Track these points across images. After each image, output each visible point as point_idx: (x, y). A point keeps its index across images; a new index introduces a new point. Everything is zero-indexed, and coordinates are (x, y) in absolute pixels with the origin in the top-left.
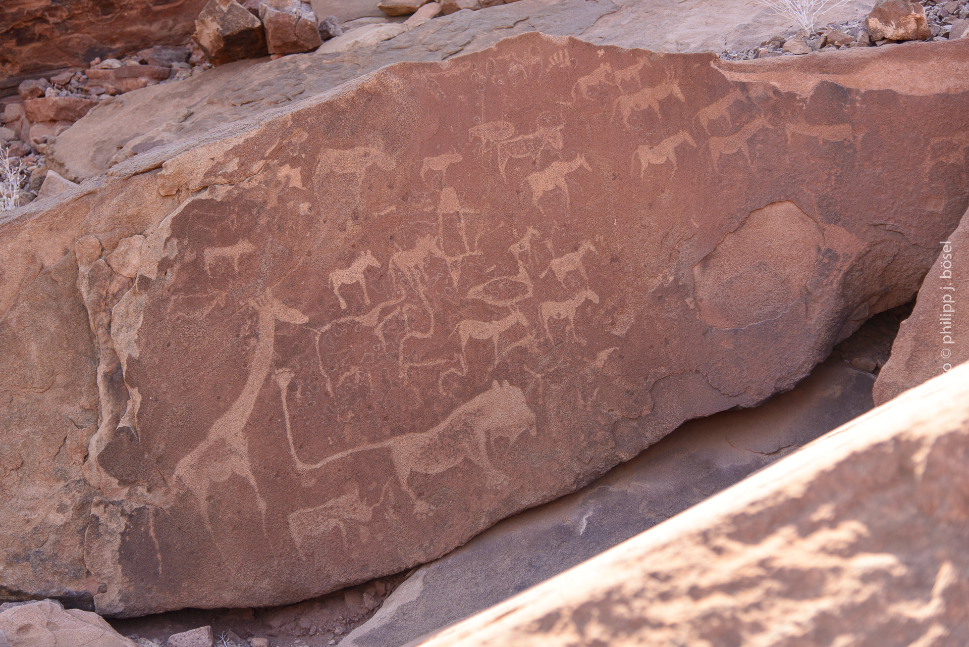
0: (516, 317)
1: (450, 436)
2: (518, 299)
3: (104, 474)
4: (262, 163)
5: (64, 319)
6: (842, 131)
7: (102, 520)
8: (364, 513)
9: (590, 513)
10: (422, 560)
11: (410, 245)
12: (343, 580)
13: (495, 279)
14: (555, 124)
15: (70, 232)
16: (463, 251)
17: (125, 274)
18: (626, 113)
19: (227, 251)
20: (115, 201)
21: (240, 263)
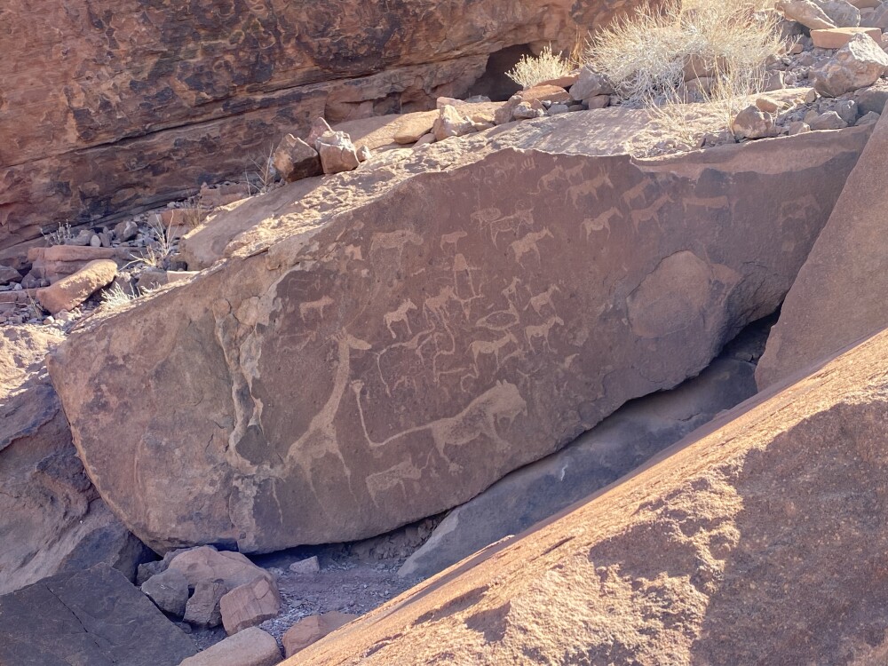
0: (509, 337)
1: (470, 419)
2: (510, 325)
3: (240, 458)
4: (334, 244)
5: (208, 356)
6: (721, 201)
7: (240, 489)
8: (416, 473)
9: (567, 466)
10: (457, 503)
11: (436, 293)
12: (404, 520)
13: (493, 313)
14: (529, 208)
15: (208, 298)
16: (471, 295)
17: (247, 323)
18: (575, 198)
19: (315, 304)
20: (237, 275)
21: (324, 312)
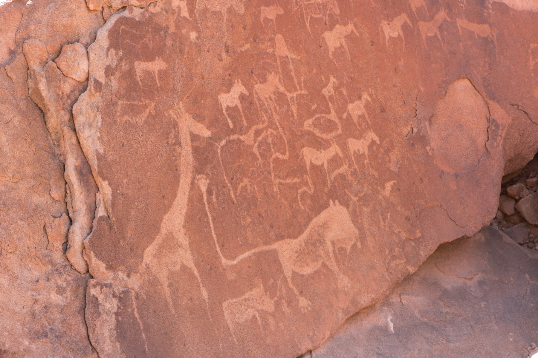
0: (334, 149)
1: (311, 245)
5: (23, 115)
6: (486, 30)
11: (264, 79)
13: (318, 115)
17: (75, 77)
19: (150, 66)
21: (160, 78)
